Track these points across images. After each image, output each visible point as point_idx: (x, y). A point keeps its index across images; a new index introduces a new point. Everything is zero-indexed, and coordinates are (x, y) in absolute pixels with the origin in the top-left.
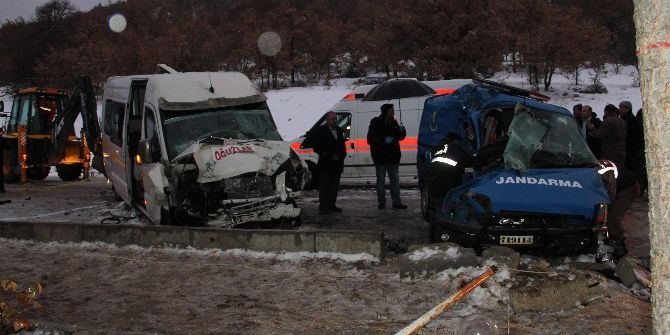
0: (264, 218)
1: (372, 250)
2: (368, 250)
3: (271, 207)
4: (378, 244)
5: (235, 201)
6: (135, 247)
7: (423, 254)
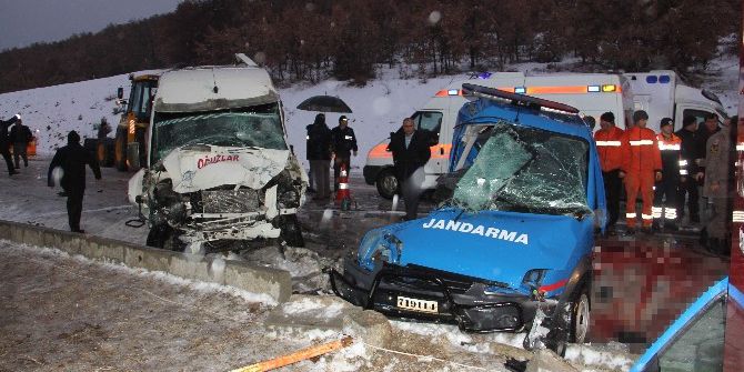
0: (239, 236)
1: (272, 292)
2: (268, 291)
3: (249, 225)
4: (277, 286)
5: (206, 216)
6: (82, 258)
7: (300, 306)
